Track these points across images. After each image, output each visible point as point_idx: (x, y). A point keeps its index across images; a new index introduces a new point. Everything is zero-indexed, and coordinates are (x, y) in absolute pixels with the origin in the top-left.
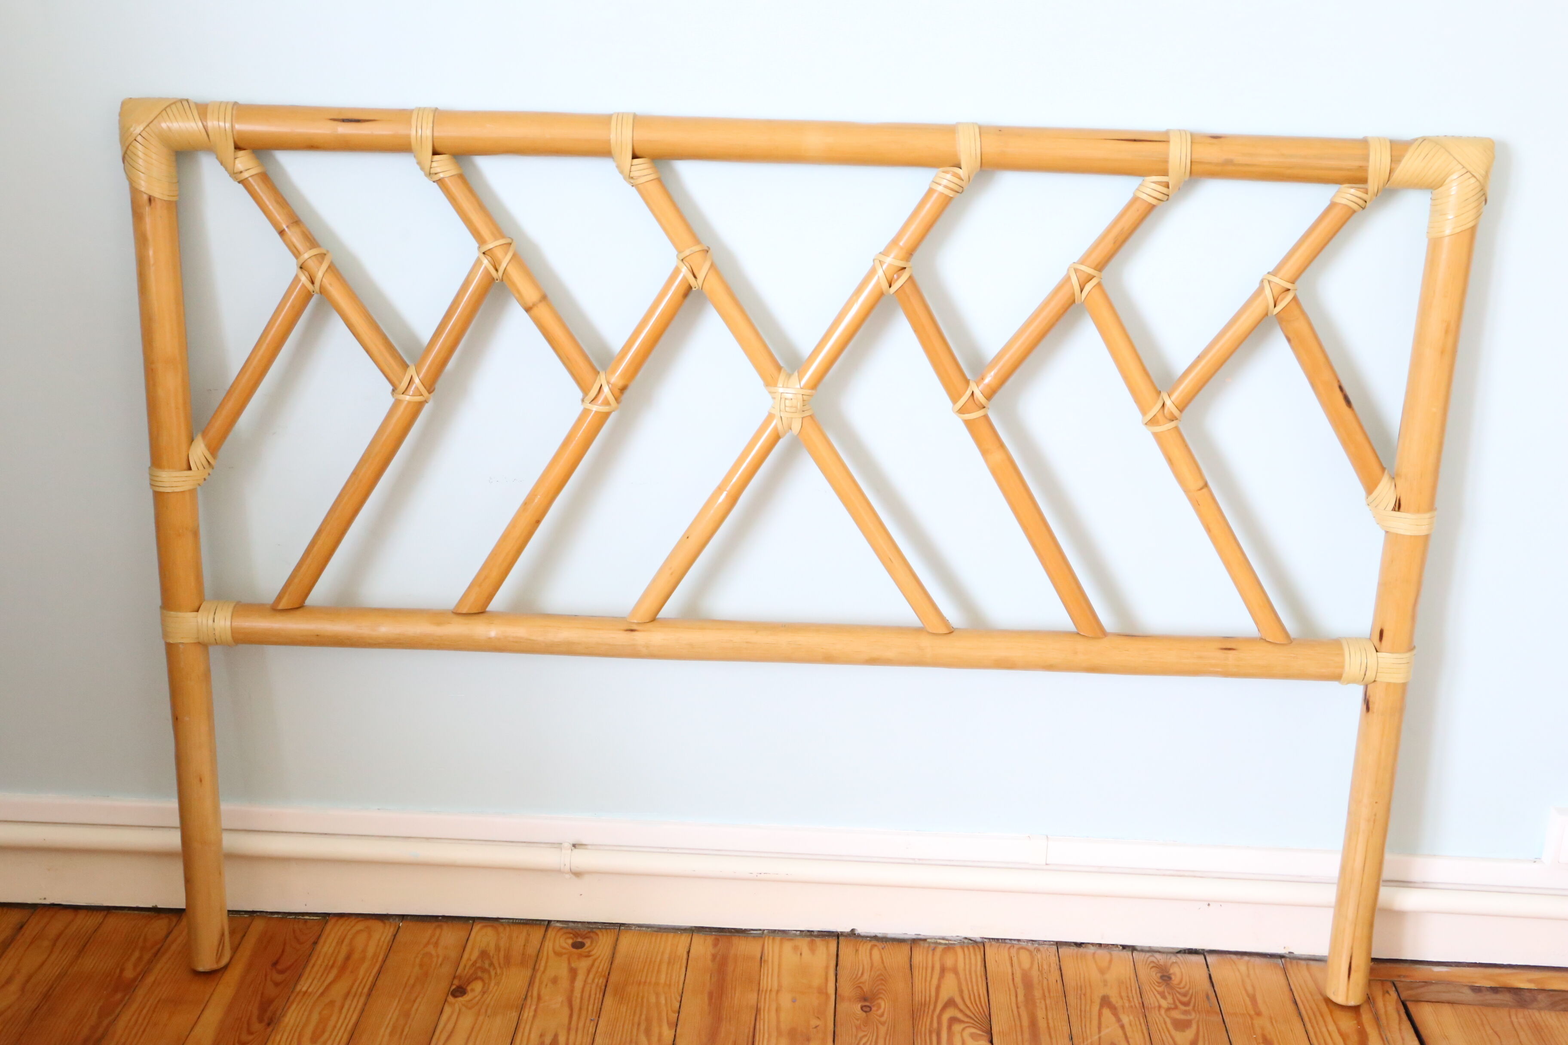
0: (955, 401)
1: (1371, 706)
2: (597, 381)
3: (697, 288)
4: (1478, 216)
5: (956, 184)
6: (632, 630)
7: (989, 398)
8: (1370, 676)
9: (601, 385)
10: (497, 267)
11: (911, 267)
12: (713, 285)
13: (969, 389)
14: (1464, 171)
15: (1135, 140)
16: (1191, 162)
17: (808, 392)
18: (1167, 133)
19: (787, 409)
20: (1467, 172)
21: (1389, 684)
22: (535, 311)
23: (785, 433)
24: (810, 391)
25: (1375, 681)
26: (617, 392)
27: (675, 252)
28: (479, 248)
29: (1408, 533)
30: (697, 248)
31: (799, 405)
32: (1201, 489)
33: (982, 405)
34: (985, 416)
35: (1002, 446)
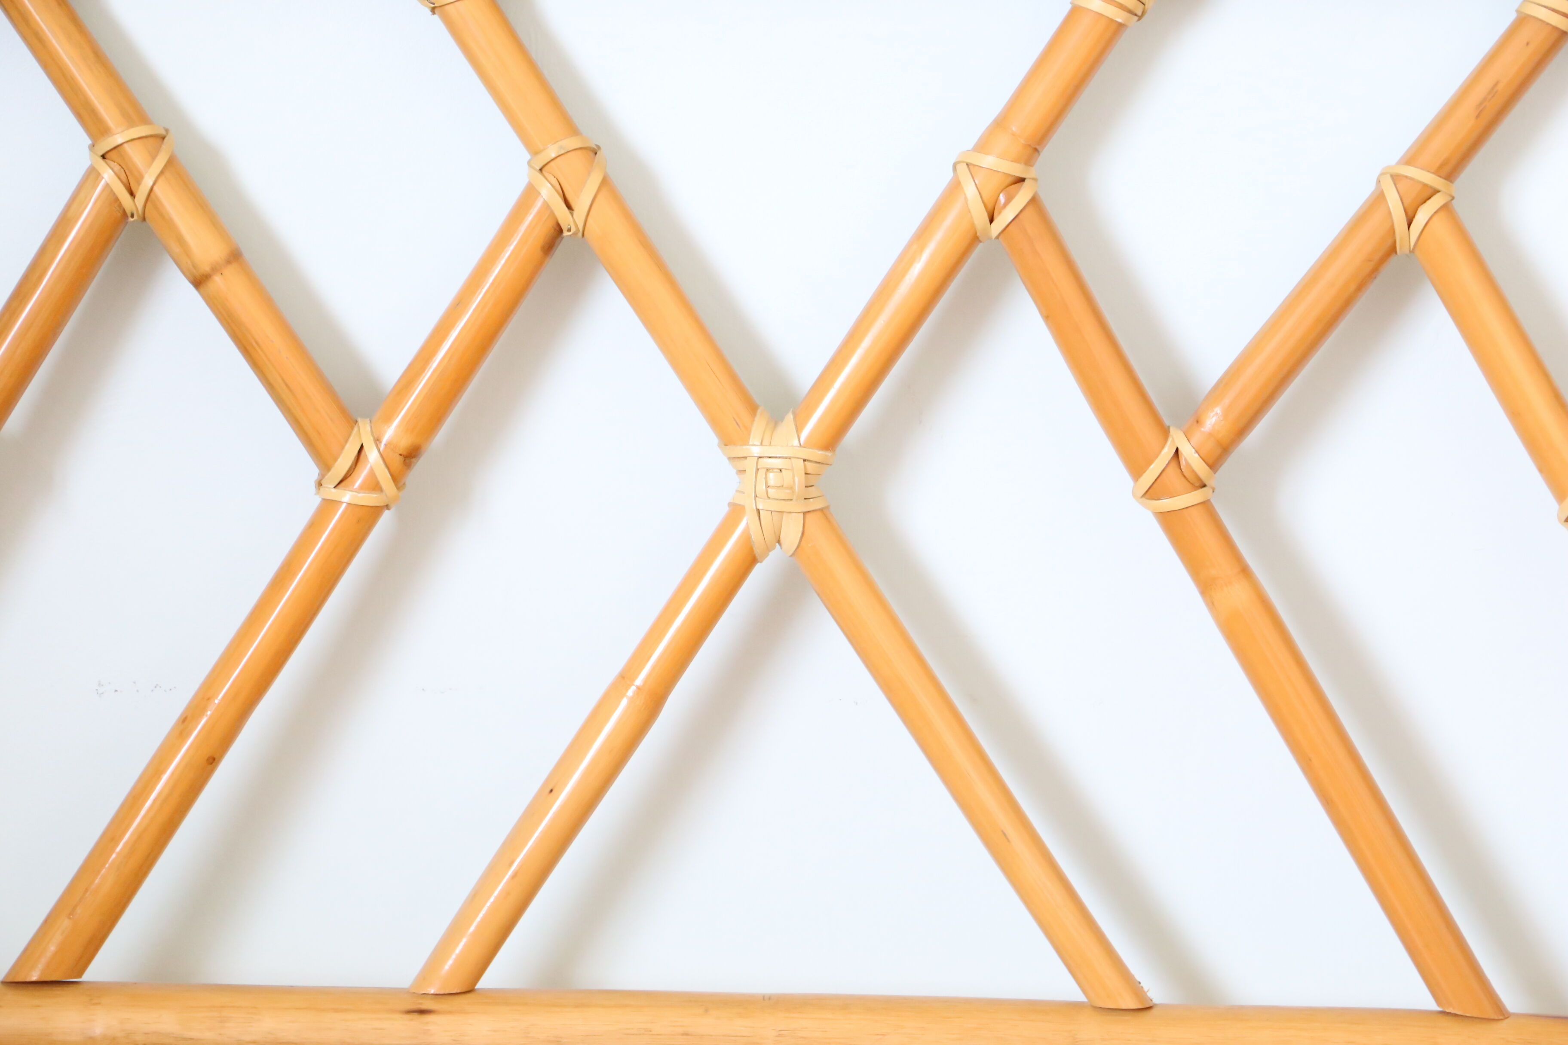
0: (1136, 470)
2: (351, 439)
3: (573, 230)
6: (422, 1012)
7: (1214, 465)
9: (362, 446)
10: (133, 189)
11: (1035, 180)
12: (605, 226)
13: (1169, 442)
17: (818, 454)
19: (772, 492)
22: (218, 280)
23: (768, 549)
24: (820, 452)
26: (397, 461)
27: (526, 156)
28: (92, 146)
30: (572, 143)
31: (799, 481)
33: (1199, 479)
34: (1206, 504)
35: (1245, 571)
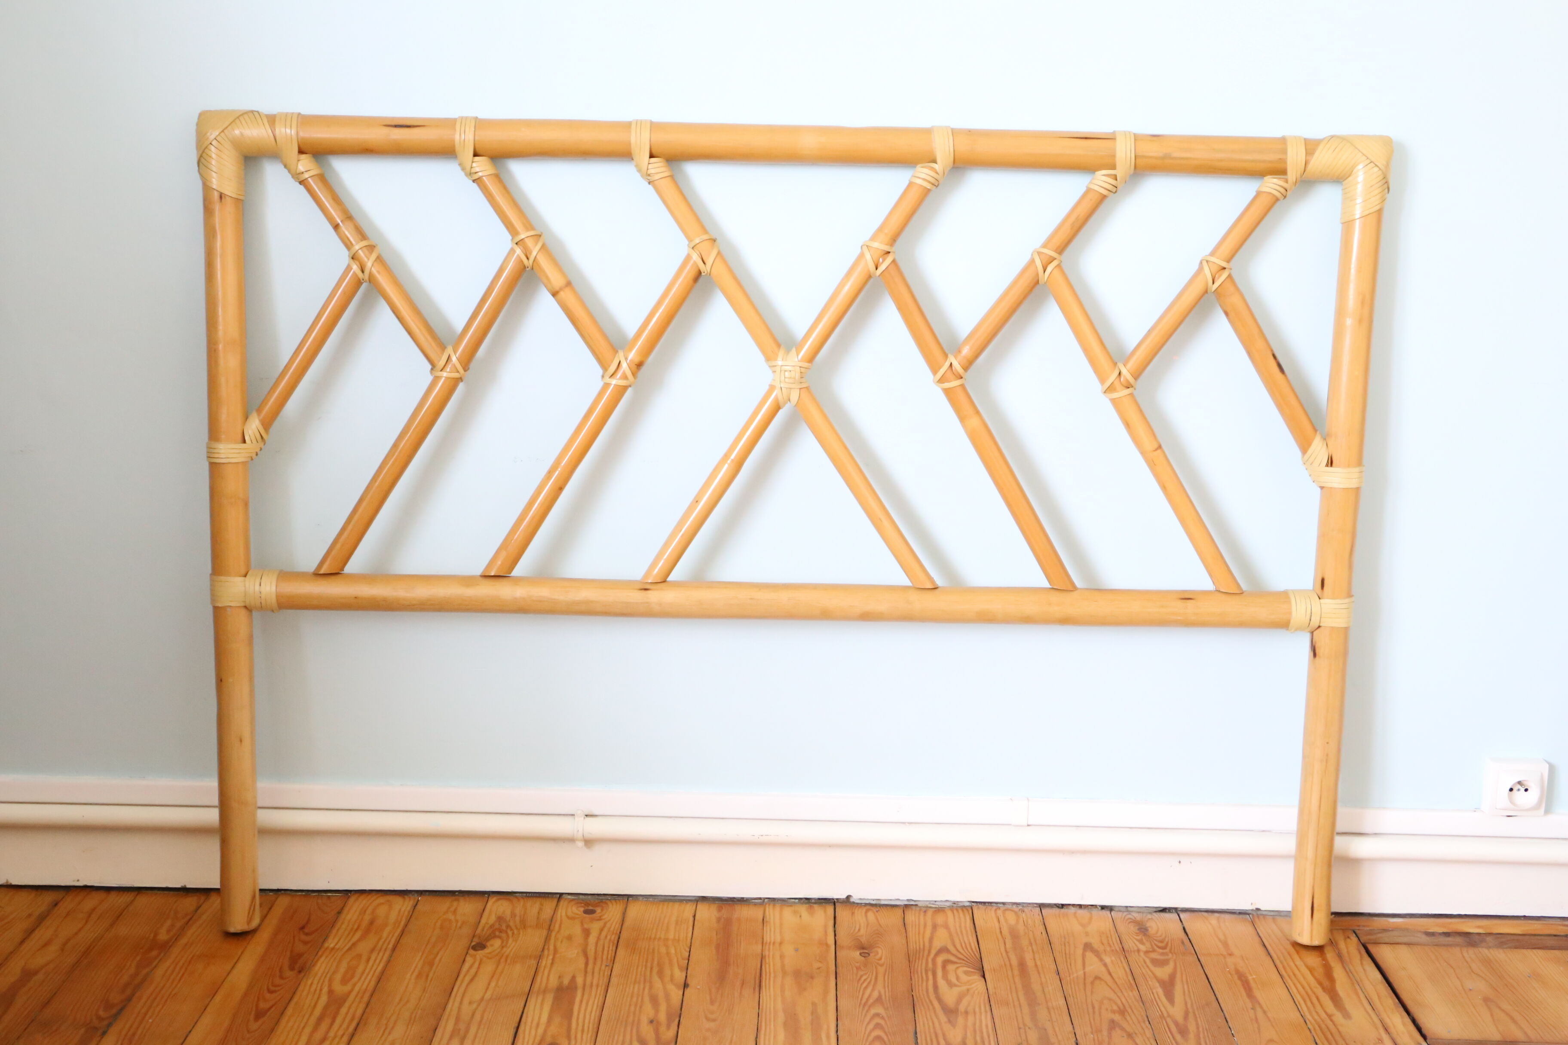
0: (935, 372)
1: (1317, 651)
2: (616, 358)
3: (706, 272)
4: (1383, 200)
5: (933, 177)
6: (646, 589)
7: (966, 369)
8: (1315, 623)
9: (620, 361)
10: (529, 257)
11: (894, 252)
12: (719, 271)
13: (948, 359)
14: (1368, 161)
15: (1086, 138)
16: (1135, 156)
17: (806, 365)
18: (1114, 133)
19: (787, 380)
20: (1371, 162)
21: (1332, 628)
22: (562, 294)
23: (785, 403)
24: (807, 364)
25: (1319, 627)
26: (634, 367)
27: (687, 242)
28: (512, 239)
29: (1342, 486)
30: (705, 237)
31: (798, 376)
32: (1156, 450)
33: (960, 375)
34: (963, 386)
35: (978, 412)
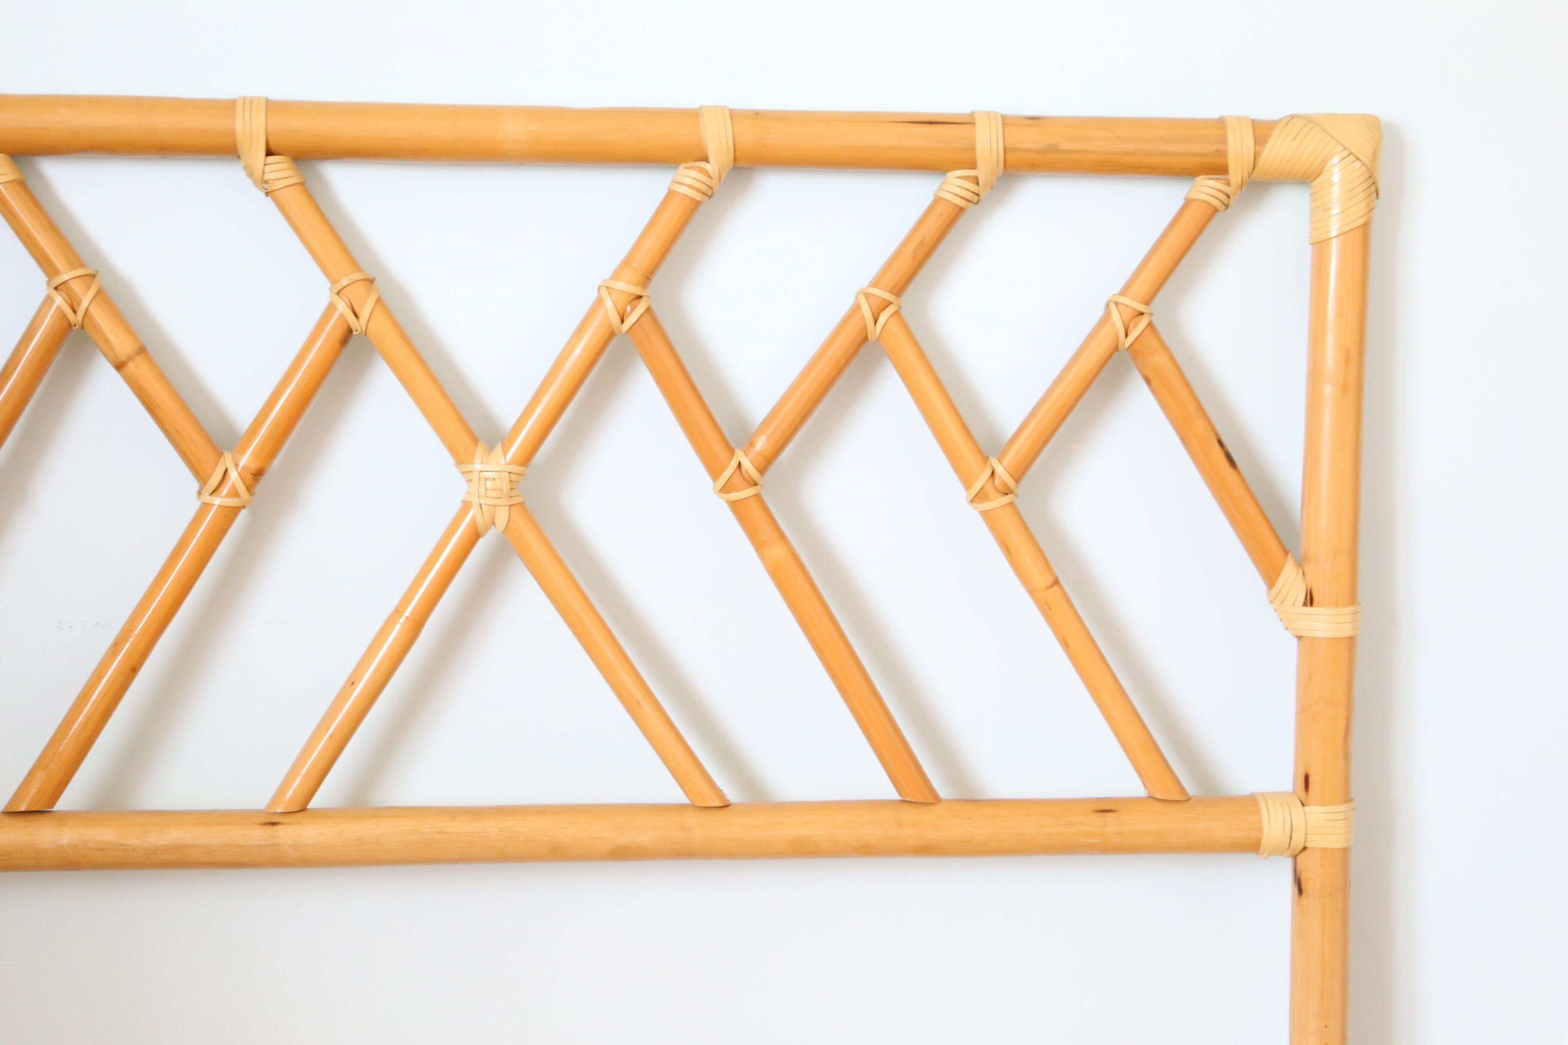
0: (715, 474)
1: (1303, 886)
2: (220, 464)
3: (359, 331)
4: (1370, 210)
5: (703, 183)
6: (274, 824)
7: (762, 471)
8: (1298, 841)
9: (227, 469)
10: (76, 308)
11: (648, 296)
12: (379, 327)
13: (735, 458)
14: (1346, 153)
15: (931, 123)
16: (1005, 149)
17: (517, 469)
18: (972, 114)
19: (489, 493)
20: (1350, 154)
21: (1324, 851)
22: (131, 366)
23: (487, 528)
24: (519, 468)
25: (1305, 848)
26: (249, 478)
27: (329, 285)
28: (48, 283)
29: (1327, 635)
30: (357, 276)
31: (506, 486)
32: (1051, 586)
33: (753, 480)
34: (758, 496)
35: (782, 536)
